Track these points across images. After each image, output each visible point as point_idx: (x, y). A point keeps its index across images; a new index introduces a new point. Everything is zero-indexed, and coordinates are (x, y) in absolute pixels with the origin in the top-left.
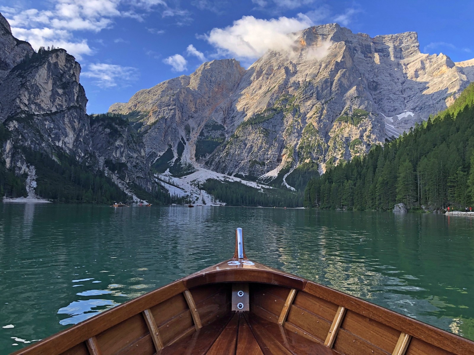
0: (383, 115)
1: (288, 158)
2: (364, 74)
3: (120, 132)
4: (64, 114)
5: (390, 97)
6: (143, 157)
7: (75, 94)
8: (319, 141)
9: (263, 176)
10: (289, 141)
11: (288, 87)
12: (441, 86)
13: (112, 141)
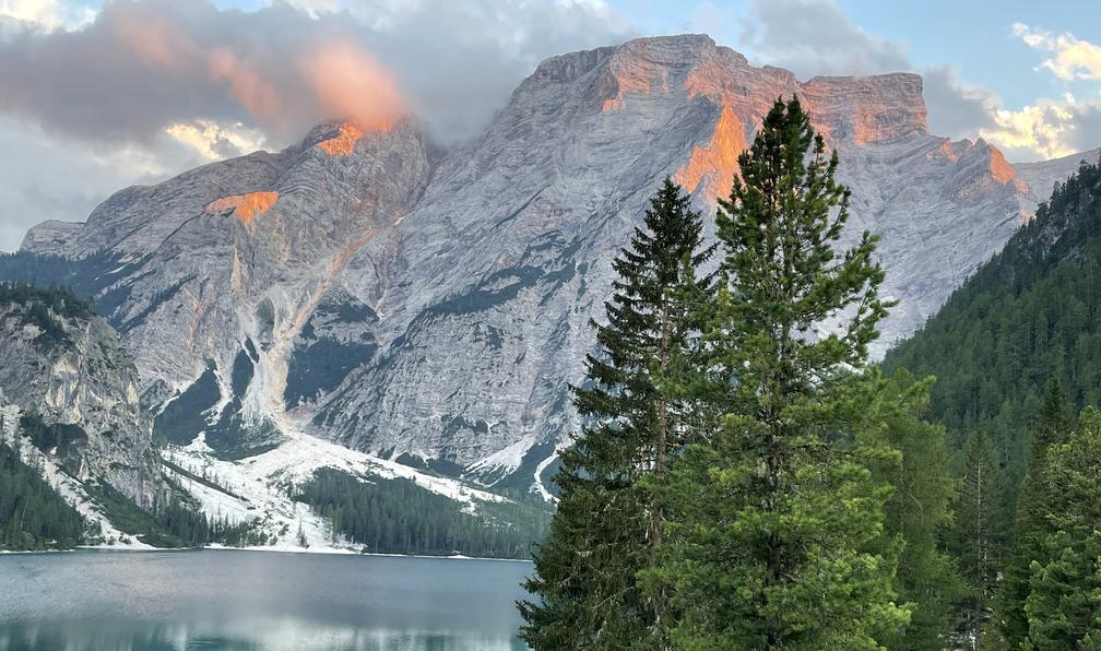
1: (552, 414)
3: (69, 335)
6: (131, 408)
9: (479, 463)
10: (558, 366)
11: (561, 210)
12: (977, 229)
13: (42, 360)
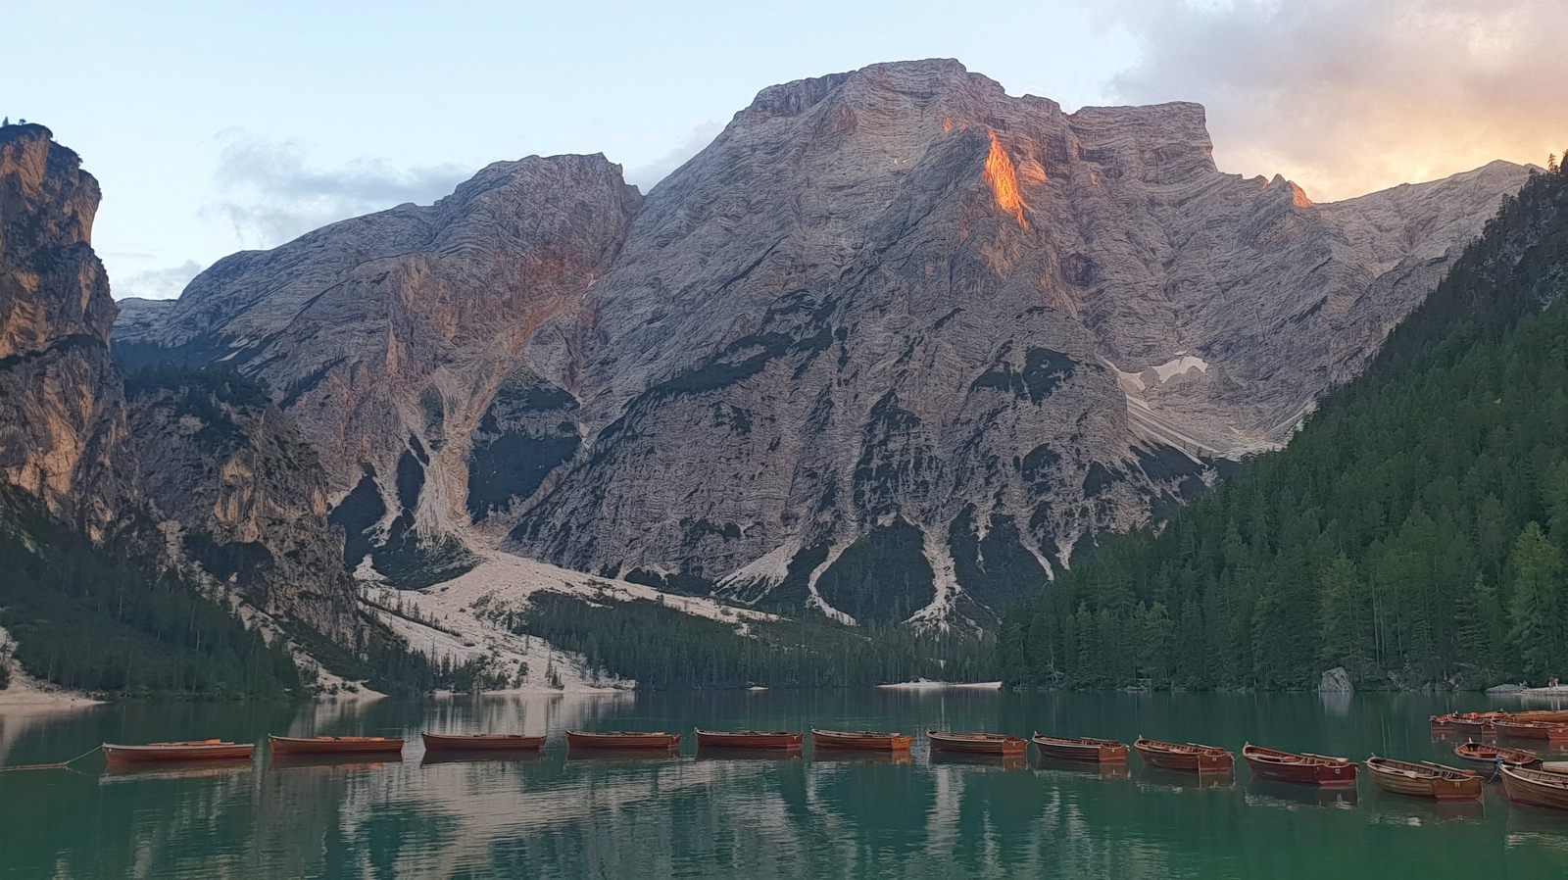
0: (1112, 365)
1: (821, 510)
2: (1048, 232)
3: (241, 427)
4: (43, 366)
5: (1130, 308)
6: (318, 520)
7: (84, 290)
8: (920, 453)
9: (733, 575)
10: (822, 452)
11: (803, 266)
12: (1285, 277)
13: (208, 461)
